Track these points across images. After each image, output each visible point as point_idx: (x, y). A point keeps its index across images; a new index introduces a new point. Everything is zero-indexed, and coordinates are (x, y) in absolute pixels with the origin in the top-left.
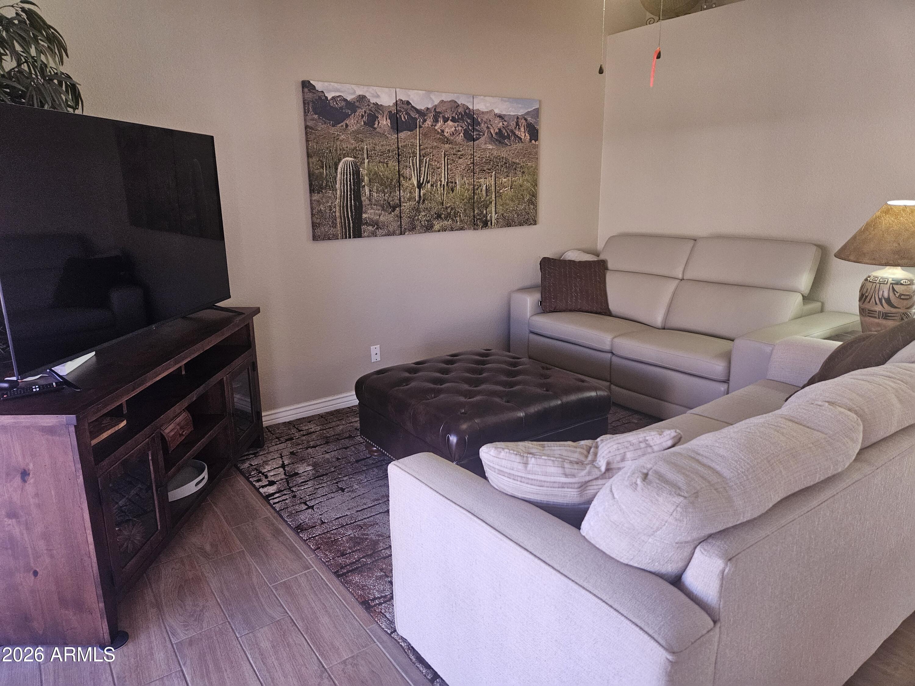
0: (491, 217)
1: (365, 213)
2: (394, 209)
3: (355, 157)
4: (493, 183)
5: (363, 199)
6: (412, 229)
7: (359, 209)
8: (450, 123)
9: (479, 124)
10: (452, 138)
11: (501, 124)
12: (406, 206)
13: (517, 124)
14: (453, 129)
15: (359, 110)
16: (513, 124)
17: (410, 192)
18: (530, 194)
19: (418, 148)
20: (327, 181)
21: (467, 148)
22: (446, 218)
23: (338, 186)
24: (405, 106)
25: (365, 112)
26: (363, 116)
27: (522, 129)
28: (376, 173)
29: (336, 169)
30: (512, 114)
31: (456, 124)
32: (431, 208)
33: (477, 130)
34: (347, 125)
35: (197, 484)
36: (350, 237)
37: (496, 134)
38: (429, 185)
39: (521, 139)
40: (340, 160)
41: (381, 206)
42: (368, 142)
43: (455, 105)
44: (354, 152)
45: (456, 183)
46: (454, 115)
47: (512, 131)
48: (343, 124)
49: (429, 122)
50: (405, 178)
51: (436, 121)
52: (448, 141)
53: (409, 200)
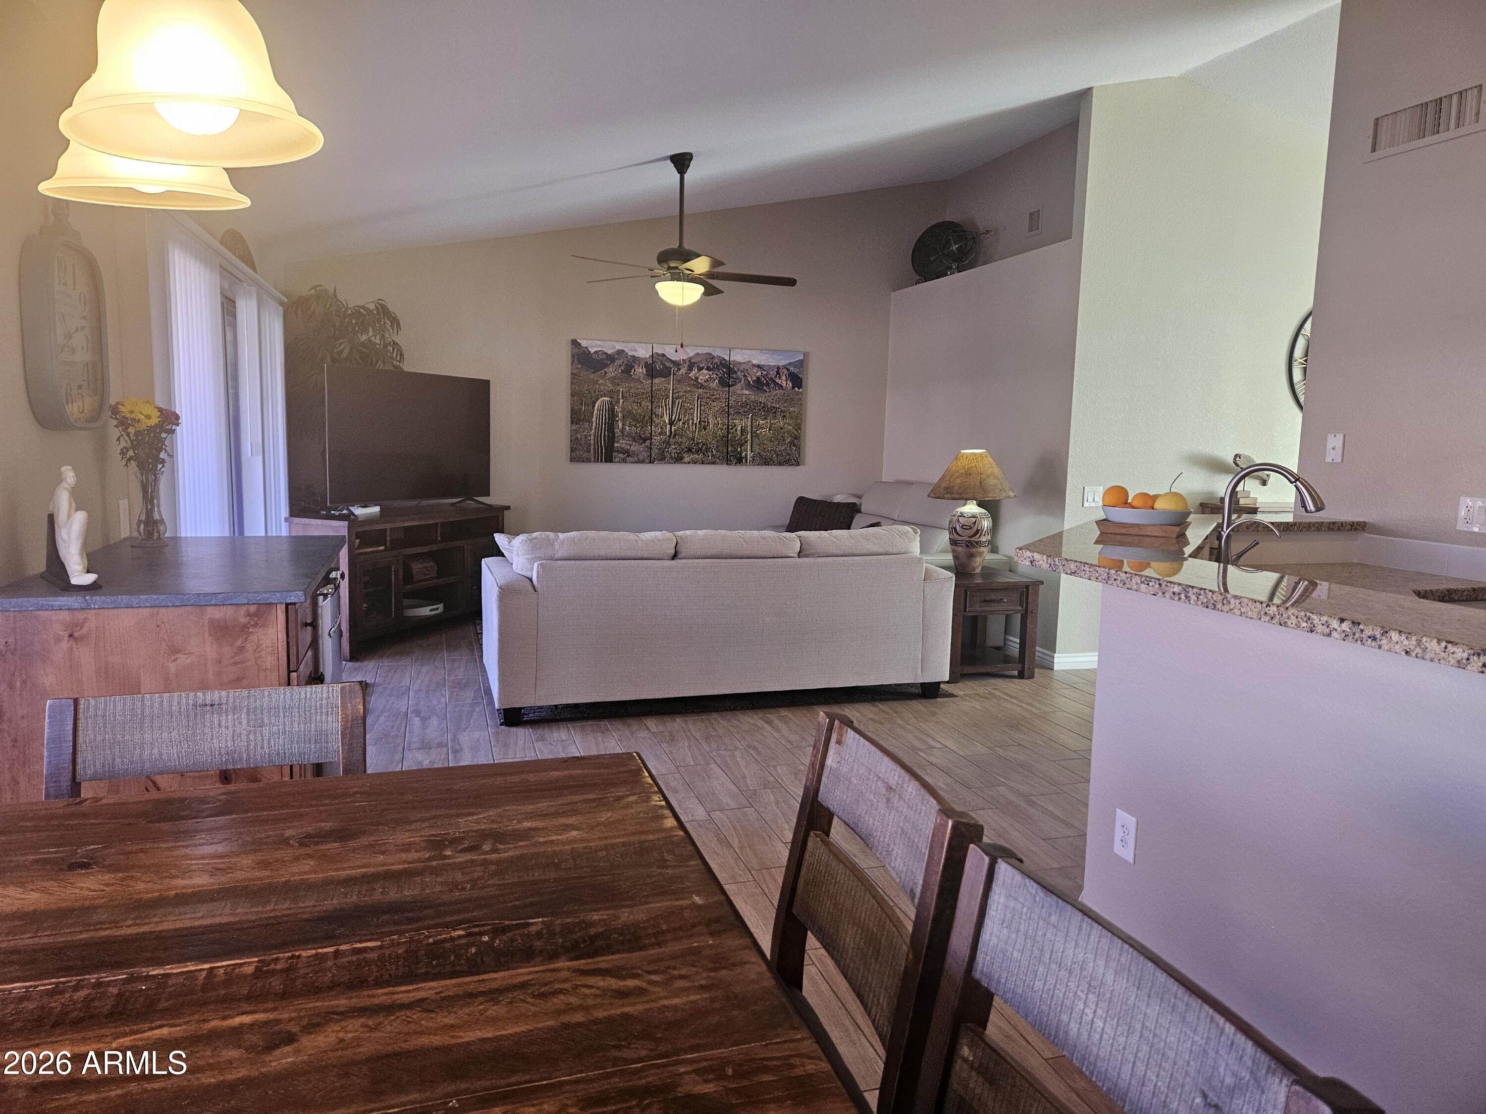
0: (746, 455)
1: (617, 442)
2: (644, 441)
3: (611, 398)
4: (749, 424)
5: (616, 431)
6: (662, 458)
7: (611, 439)
8: (704, 371)
9: (736, 373)
10: (706, 384)
11: (759, 373)
12: (657, 439)
13: (778, 373)
14: (707, 377)
15: (617, 361)
16: (772, 374)
17: (661, 428)
18: (791, 436)
19: (671, 392)
20: (585, 416)
21: (722, 393)
22: (697, 452)
23: (594, 419)
24: (661, 358)
25: (623, 362)
26: (620, 366)
27: (784, 378)
28: (629, 412)
29: (594, 406)
30: (771, 364)
31: (711, 373)
32: (681, 443)
33: (733, 378)
34: (606, 373)
35: (431, 610)
36: (601, 461)
37: (754, 381)
38: (681, 423)
39: (782, 386)
40: (597, 400)
41: (632, 438)
42: (624, 386)
43: (710, 357)
44: (610, 394)
45: (708, 422)
46: (709, 365)
47: (772, 380)
48: (603, 372)
49: (683, 371)
50: (657, 416)
51: (690, 369)
52: (702, 386)
53: (660, 434)
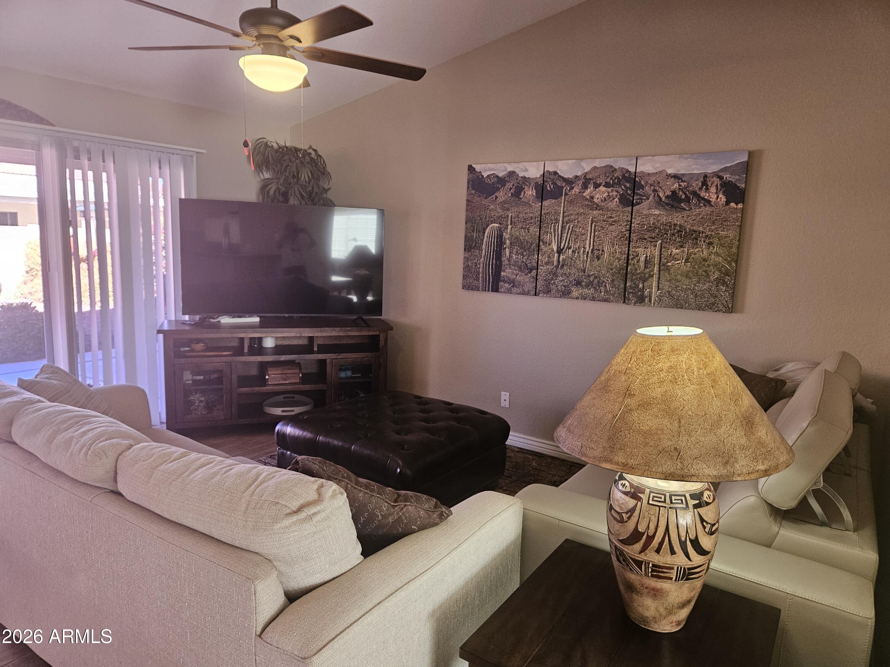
0: (650, 293)
1: (504, 271)
2: (531, 271)
3: (500, 224)
4: (657, 253)
5: (503, 259)
6: (548, 292)
7: (498, 268)
8: (602, 188)
9: (642, 187)
10: (603, 204)
11: (676, 185)
12: (542, 269)
13: (704, 183)
14: (606, 195)
15: (508, 184)
16: (696, 185)
17: (549, 257)
18: (720, 271)
19: (561, 214)
20: (476, 243)
21: (624, 214)
22: (587, 286)
23: (484, 247)
24: (552, 177)
25: (513, 185)
26: (511, 189)
27: (713, 190)
28: (517, 238)
29: (484, 233)
30: (696, 172)
31: (610, 190)
32: (570, 274)
33: (638, 194)
34: (496, 197)
35: (283, 411)
36: (489, 291)
37: (667, 197)
38: (570, 251)
39: (709, 202)
40: (488, 226)
41: (518, 267)
42: (513, 210)
43: (611, 169)
44: (500, 220)
45: (603, 251)
46: (608, 180)
47: (695, 193)
48: (494, 196)
49: (576, 190)
50: (545, 243)
51: (585, 187)
52: (597, 207)
53: (547, 264)
